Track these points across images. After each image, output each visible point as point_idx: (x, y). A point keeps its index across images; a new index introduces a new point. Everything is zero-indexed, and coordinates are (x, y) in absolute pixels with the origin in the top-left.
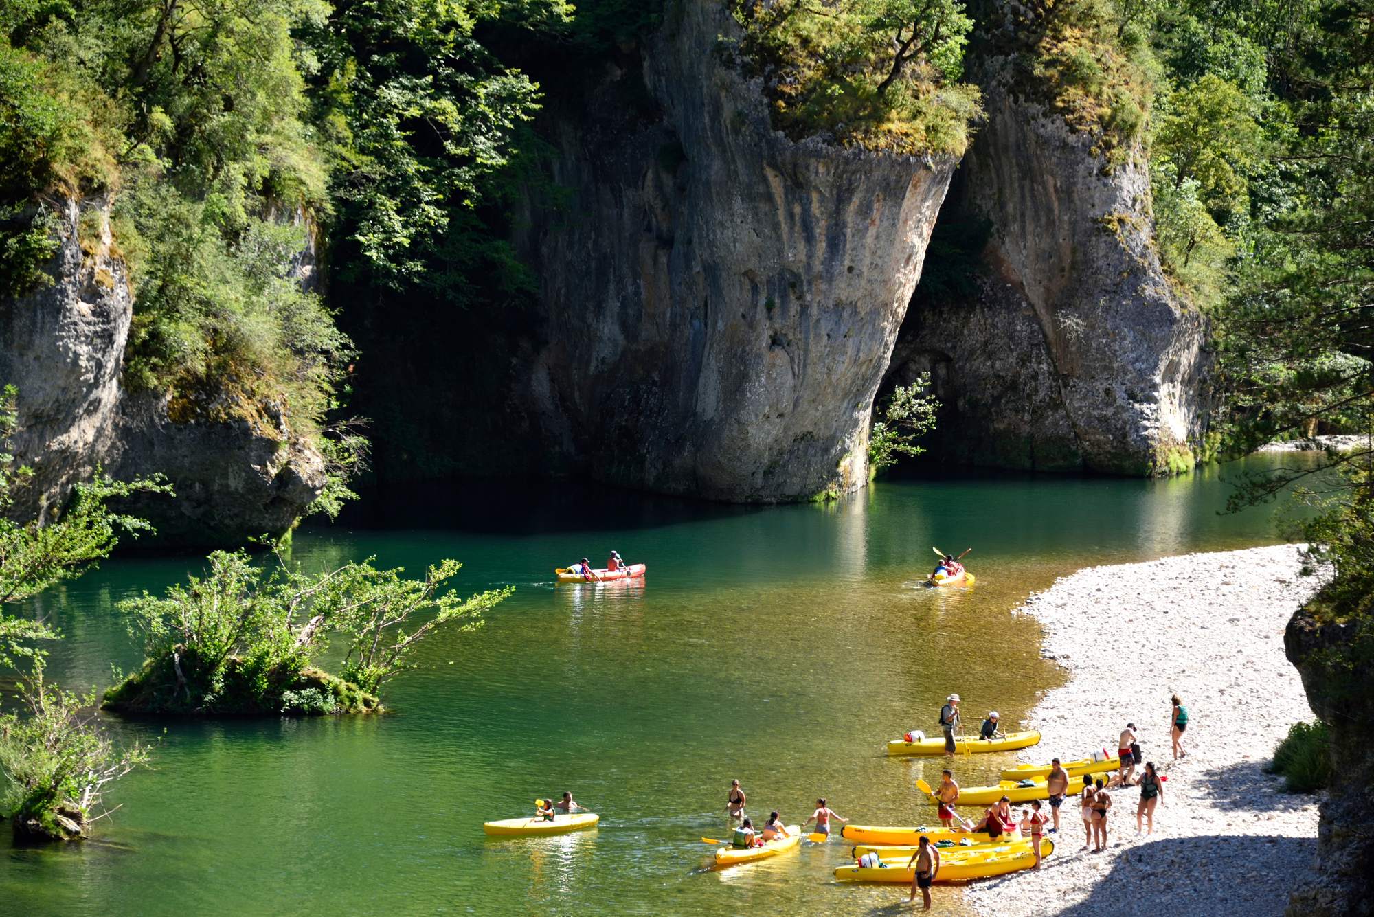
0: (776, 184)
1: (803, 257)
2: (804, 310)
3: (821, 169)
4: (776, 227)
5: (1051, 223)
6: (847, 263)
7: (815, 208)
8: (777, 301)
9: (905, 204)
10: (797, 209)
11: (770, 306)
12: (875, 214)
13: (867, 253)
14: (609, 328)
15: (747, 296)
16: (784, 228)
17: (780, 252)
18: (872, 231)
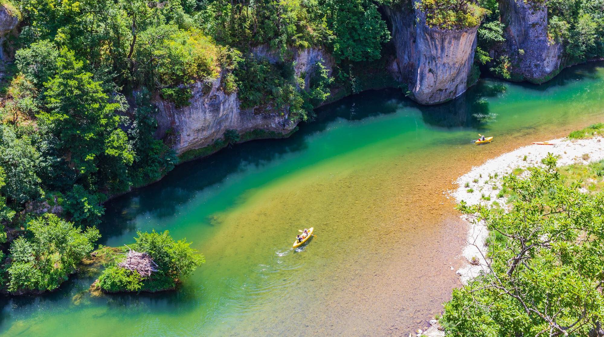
0: (428, 37)
1: (435, 53)
2: (436, 65)
3: (437, 35)
4: (429, 46)
5: (520, 24)
6: (446, 54)
7: (437, 43)
8: (430, 62)
9: (461, 40)
10: (433, 43)
11: (429, 63)
12: (453, 43)
13: (451, 52)
14: (406, 57)
15: (425, 60)
16: (431, 46)
17: (430, 51)
18: (452, 47)
